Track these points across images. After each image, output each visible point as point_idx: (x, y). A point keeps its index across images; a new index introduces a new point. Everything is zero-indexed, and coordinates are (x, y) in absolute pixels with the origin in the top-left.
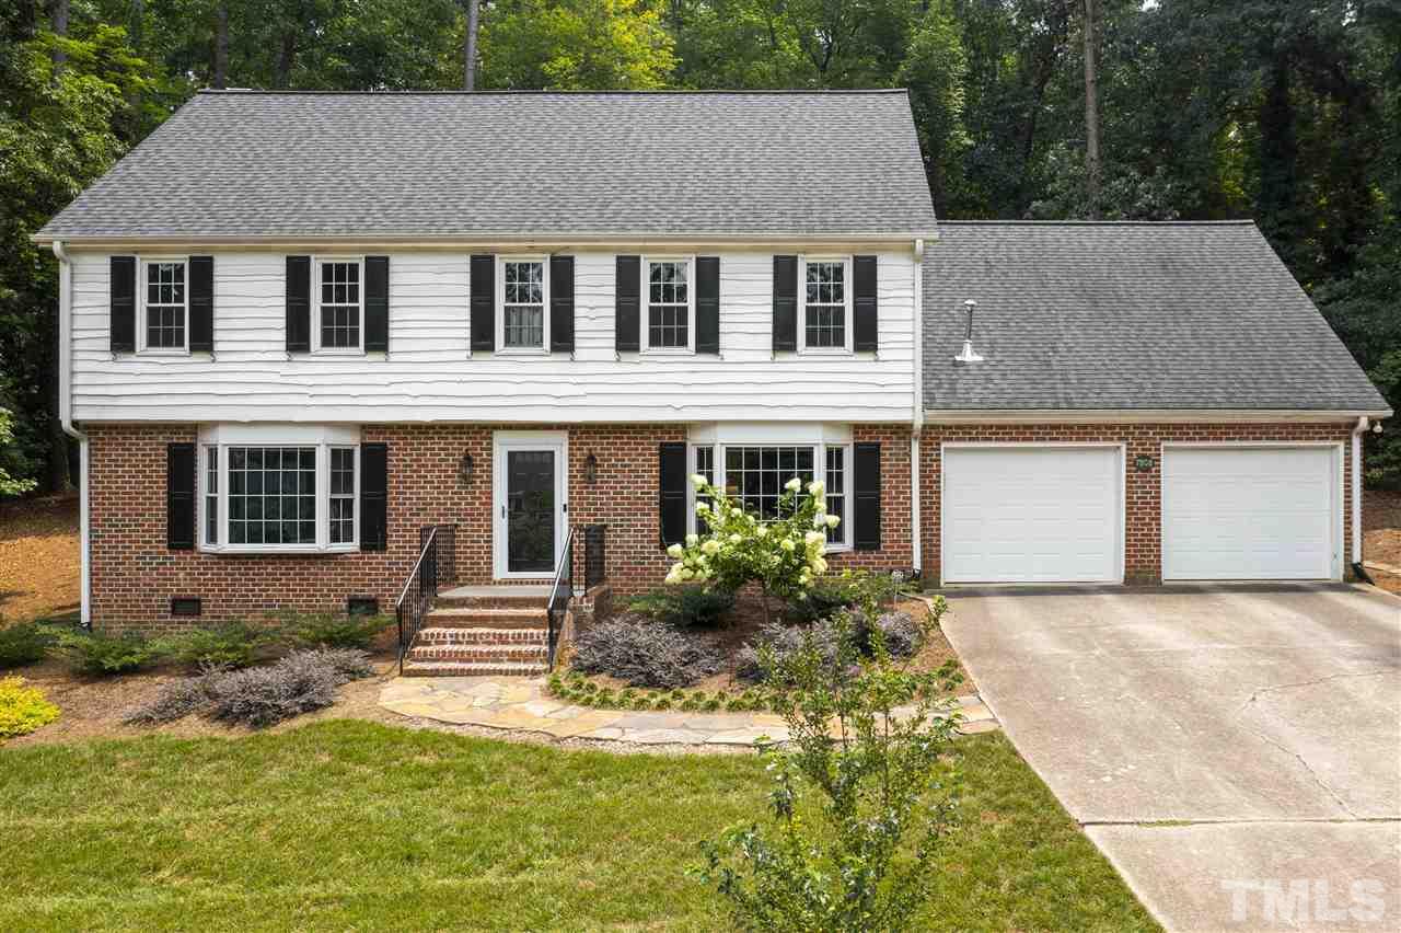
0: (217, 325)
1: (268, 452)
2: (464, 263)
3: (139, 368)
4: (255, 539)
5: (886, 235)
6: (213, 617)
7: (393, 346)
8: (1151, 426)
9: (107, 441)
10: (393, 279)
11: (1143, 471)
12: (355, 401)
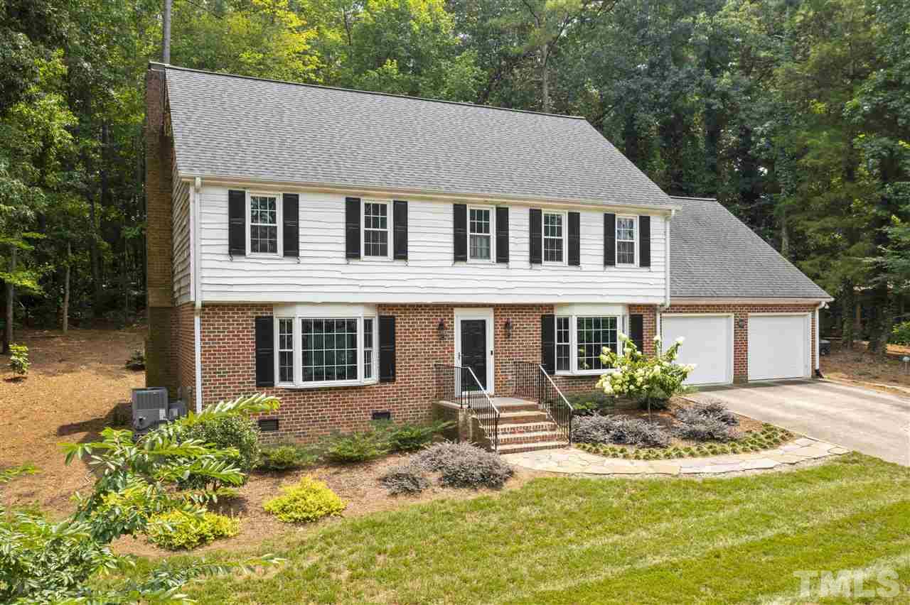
0: (301, 239)
1: (327, 322)
2: (450, 209)
3: (247, 267)
4: (319, 377)
5: (652, 206)
6: (287, 430)
7: (410, 256)
8: (744, 305)
9: (211, 315)
10: (410, 215)
11: (741, 326)
12: (386, 290)
